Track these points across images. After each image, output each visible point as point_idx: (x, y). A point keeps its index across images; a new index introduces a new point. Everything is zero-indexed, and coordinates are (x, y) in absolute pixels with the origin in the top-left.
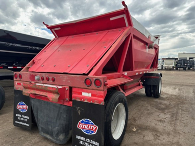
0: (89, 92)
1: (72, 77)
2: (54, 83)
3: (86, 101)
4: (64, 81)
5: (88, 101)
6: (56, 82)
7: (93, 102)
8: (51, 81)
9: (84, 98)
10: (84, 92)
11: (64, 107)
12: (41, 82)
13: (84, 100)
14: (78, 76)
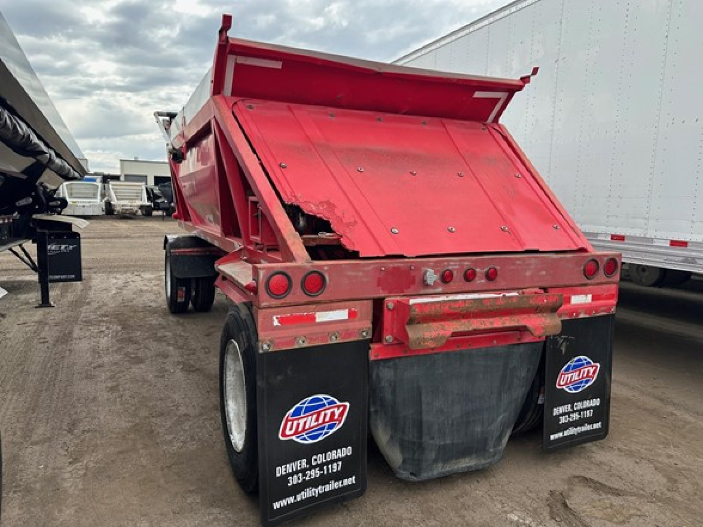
0: (586, 294)
1: (553, 260)
2: (492, 286)
3: (582, 316)
4: (528, 274)
5: (586, 313)
6: (500, 282)
7: (597, 312)
8: (480, 281)
9: (578, 308)
10: (576, 294)
11: (522, 349)
12: (440, 290)
13: (578, 314)
14: (569, 256)
